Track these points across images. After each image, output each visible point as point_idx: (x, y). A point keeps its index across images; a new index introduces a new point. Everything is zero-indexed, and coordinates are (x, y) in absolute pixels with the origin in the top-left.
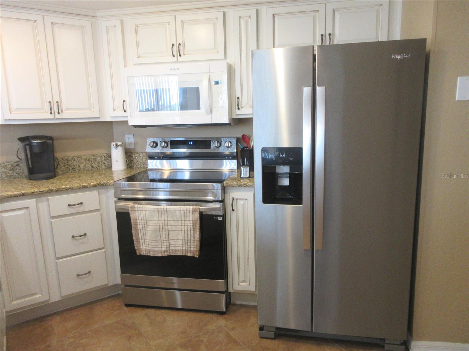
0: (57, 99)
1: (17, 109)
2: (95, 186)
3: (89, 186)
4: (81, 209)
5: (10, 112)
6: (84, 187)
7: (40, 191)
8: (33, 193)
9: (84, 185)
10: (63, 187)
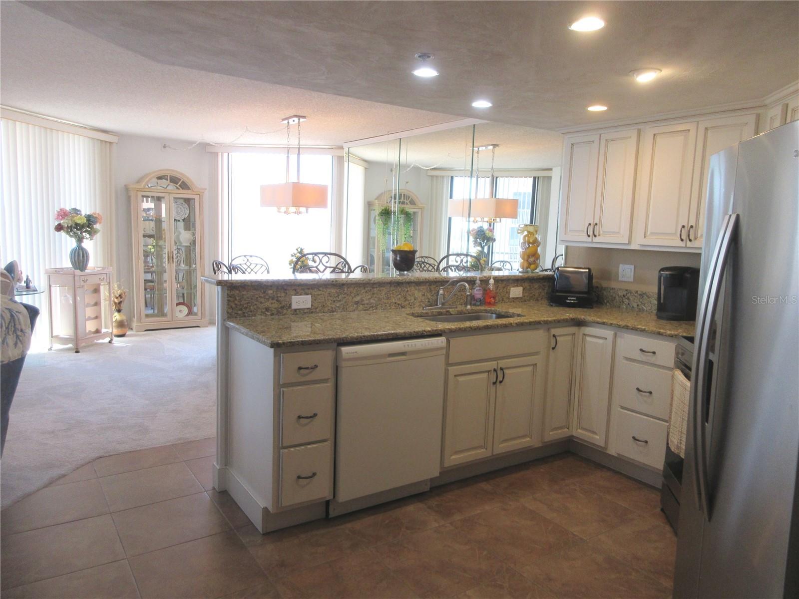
0: (692, 223)
1: (652, 233)
2: (671, 336)
3: (664, 335)
4: (652, 359)
5: (645, 237)
6: (659, 334)
7: (617, 325)
8: (612, 324)
9: (660, 331)
10: (639, 327)
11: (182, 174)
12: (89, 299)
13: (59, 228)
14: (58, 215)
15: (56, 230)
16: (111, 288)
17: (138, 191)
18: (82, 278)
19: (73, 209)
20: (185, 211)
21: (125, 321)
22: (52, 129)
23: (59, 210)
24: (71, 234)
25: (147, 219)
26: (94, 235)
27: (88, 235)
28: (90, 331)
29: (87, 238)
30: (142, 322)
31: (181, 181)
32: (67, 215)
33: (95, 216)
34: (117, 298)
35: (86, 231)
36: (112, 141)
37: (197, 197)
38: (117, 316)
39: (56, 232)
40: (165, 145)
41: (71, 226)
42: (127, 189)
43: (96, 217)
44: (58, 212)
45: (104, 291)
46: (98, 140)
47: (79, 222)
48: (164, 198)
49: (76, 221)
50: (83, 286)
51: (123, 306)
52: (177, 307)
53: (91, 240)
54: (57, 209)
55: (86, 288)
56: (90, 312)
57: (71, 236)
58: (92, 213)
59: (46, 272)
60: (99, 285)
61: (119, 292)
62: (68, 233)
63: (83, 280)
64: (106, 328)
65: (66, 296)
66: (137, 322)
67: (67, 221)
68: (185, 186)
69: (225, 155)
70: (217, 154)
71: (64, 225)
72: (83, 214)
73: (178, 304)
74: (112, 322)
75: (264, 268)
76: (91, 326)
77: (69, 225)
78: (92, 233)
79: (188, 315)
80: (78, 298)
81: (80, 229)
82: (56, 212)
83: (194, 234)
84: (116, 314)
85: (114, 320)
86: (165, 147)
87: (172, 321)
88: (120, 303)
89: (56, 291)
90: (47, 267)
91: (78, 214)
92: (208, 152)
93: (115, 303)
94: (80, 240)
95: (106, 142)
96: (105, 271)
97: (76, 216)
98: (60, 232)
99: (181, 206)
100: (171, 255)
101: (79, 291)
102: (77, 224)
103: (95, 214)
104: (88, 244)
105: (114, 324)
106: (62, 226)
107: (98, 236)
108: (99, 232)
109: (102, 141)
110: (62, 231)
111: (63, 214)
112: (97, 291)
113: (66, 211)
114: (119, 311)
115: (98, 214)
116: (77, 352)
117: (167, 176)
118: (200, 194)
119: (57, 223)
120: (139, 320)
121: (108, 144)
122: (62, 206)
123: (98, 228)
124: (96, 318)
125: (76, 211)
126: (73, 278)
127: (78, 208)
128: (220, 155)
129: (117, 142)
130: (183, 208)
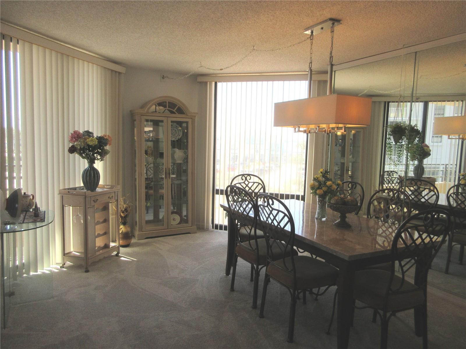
11: (179, 100)
12: (99, 216)
13: (72, 150)
14: (72, 137)
15: (69, 152)
16: (119, 203)
17: (141, 115)
18: (93, 199)
19: (86, 131)
20: (179, 132)
21: (130, 232)
22: (68, 56)
23: (73, 132)
24: (84, 155)
25: (148, 140)
26: (105, 156)
27: (99, 156)
28: (99, 247)
29: (98, 159)
30: (143, 231)
31: (177, 107)
32: (80, 138)
33: (105, 138)
34: (123, 212)
35: (98, 153)
36: (121, 72)
37: (190, 121)
38: (123, 229)
39: (70, 154)
40: (163, 76)
41: (84, 148)
42: (132, 114)
43: (107, 139)
44: (72, 134)
45: (112, 207)
46: (109, 69)
47: (91, 143)
48: (162, 121)
49: (88, 143)
50: (94, 206)
51: (128, 219)
52: (172, 215)
53: (101, 160)
54: (71, 131)
55: (96, 206)
56: (99, 229)
57: (83, 158)
58: (103, 135)
59: (60, 193)
60: (108, 203)
61: (125, 206)
62: (81, 154)
63: (93, 201)
64: (113, 242)
65: (78, 215)
66: (139, 231)
67: (80, 143)
68: (180, 111)
69: (213, 83)
70: (206, 83)
71: (77, 147)
72: (95, 136)
73: (173, 213)
74: (119, 234)
75: (260, 186)
76: (99, 242)
77: (82, 147)
78: (103, 154)
79: (180, 223)
80: (89, 217)
81: (93, 151)
82: (70, 134)
83: (186, 153)
84: (122, 226)
85: (120, 232)
86: (163, 78)
87: (168, 229)
88: (126, 217)
89: (70, 210)
90: (61, 188)
91: (90, 136)
92: (198, 82)
93: (121, 217)
94: (92, 161)
95: (116, 72)
96: (113, 189)
97: (88, 139)
98: (73, 154)
99: (175, 129)
100: (168, 171)
101: (90, 211)
102: (89, 146)
103: (106, 136)
104: (98, 165)
105: (121, 236)
106: (75, 148)
107: (108, 157)
108: (108, 153)
109: (112, 71)
110: (75, 153)
111: (76, 136)
112: (106, 208)
113: (79, 133)
114: (124, 224)
115: (108, 136)
116: (87, 271)
117: (166, 102)
118: (193, 118)
119: (71, 145)
120: (141, 229)
121: (118, 74)
122: (76, 129)
123: (107, 149)
124: (105, 233)
125: (88, 134)
126: (84, 199)
127: (90, 131)
128: (209, 83)
129: (124, 73)
130: (177, 130)
